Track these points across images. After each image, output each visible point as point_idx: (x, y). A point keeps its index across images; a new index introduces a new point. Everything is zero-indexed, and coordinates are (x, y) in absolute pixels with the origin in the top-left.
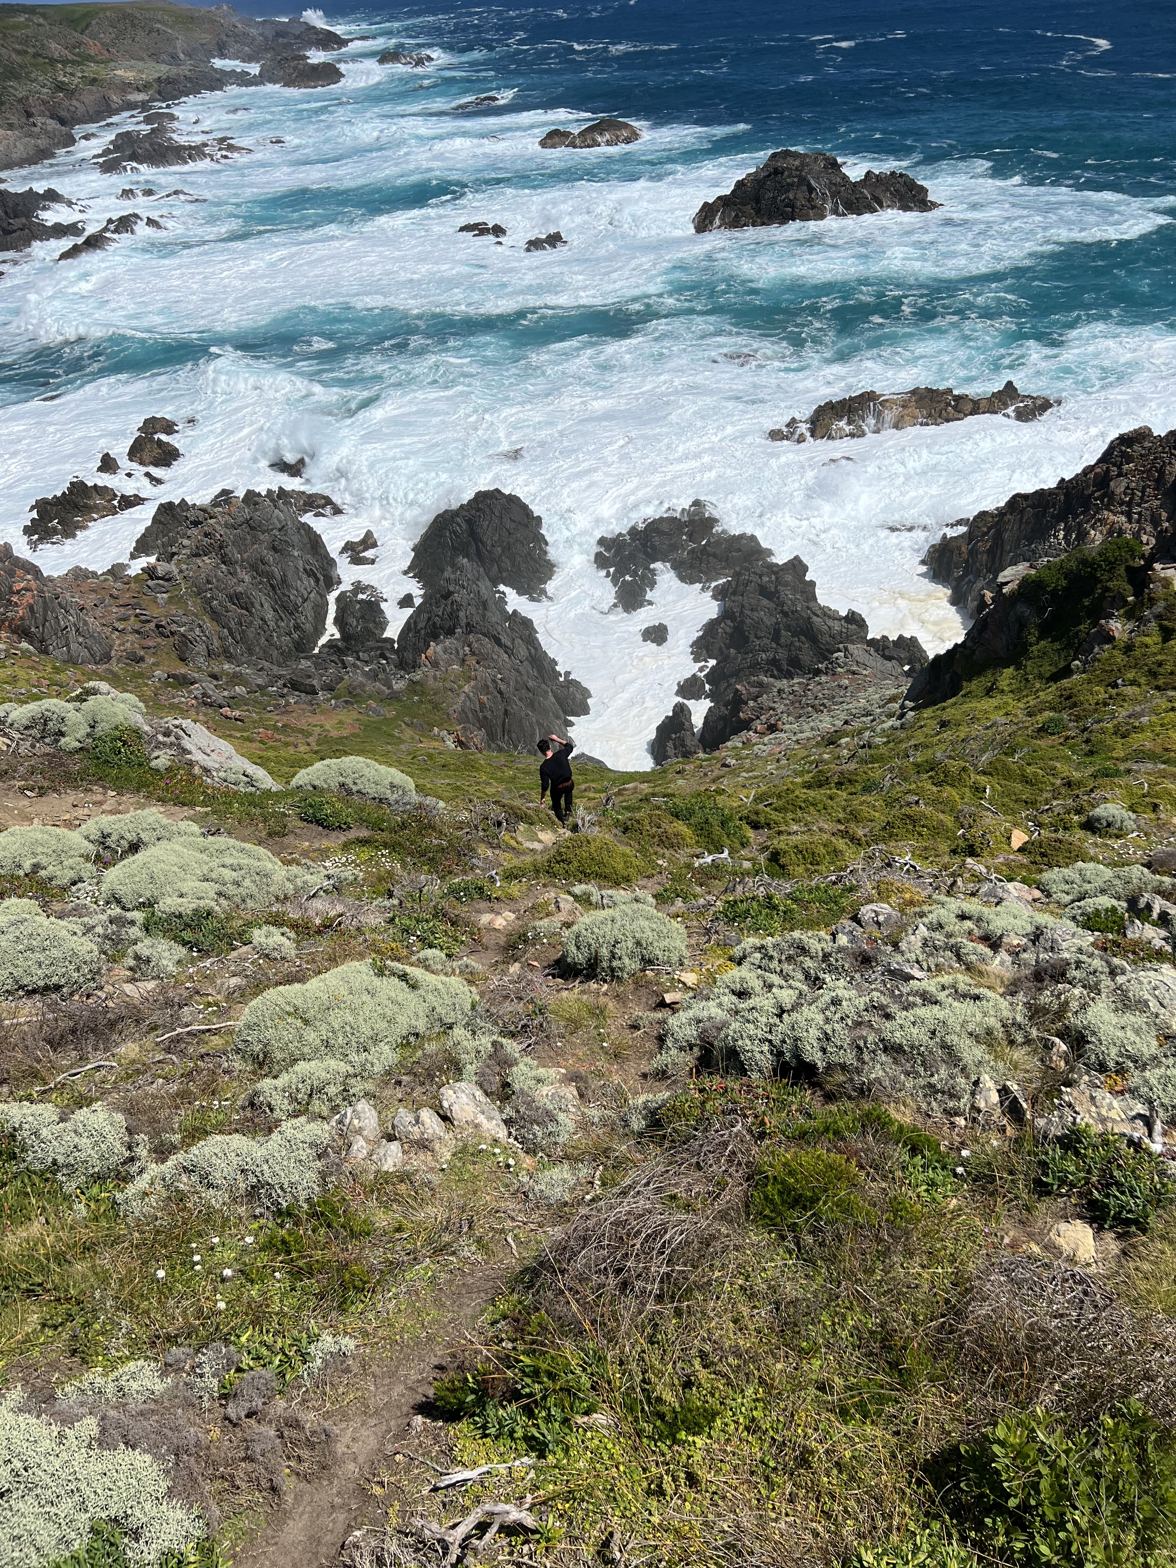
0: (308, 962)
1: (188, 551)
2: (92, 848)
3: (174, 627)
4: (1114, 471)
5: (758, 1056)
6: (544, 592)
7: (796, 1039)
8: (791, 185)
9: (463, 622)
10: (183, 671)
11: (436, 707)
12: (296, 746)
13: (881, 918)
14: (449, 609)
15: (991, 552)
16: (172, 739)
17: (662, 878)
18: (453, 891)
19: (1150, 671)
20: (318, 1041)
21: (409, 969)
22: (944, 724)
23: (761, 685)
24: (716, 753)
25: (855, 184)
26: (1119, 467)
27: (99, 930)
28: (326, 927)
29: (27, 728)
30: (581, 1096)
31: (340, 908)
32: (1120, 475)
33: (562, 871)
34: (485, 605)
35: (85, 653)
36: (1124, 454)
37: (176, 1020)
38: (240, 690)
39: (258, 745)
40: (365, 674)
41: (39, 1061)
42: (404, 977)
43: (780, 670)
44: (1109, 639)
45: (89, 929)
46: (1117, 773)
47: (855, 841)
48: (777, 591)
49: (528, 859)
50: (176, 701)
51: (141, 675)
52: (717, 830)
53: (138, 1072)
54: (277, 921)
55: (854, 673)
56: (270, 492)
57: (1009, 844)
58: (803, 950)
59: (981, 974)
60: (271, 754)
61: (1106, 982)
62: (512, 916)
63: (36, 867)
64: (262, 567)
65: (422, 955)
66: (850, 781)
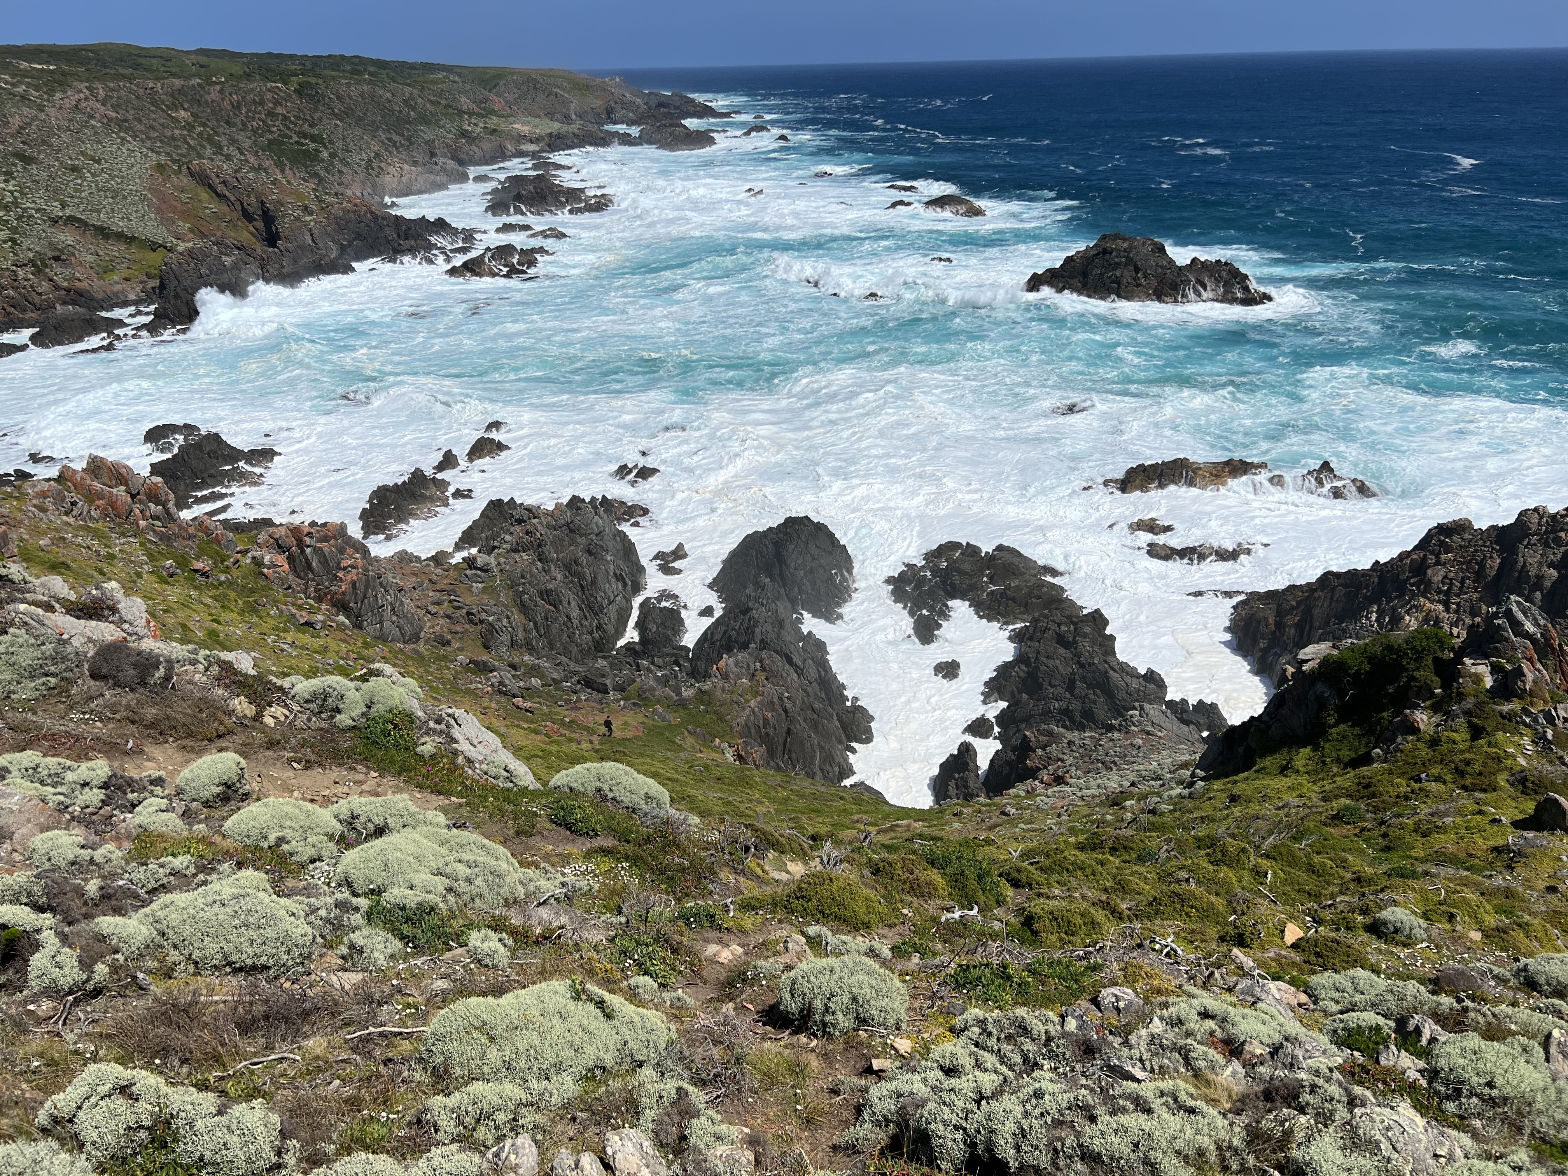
0: (518, 974)
1: (508, 546)
2: (338, 828)
3: (484, 616)
4: (1432, 559)
5: (950, 1144)
6: (840, 617)
7: (992, 1131)
8: (1118, 264)
9: (758, 638)
10: (484, 658)
11: (721, 718)
12: (579, 743)
13: (1122, 1004)
14: (745, 624)
15: (1299, 626)
16: (443, 727)
17: (905, 929)
18: (684, 917)
19: (1456, 768)
20: (499, 1062)
21: (607, 996)
22: (1233, 799)
23: (1050, 733)
24: (997, 800)
25: (1180, 268)
26: (1438, 556)
27: (323, 913)
28: (546, 938)
29: (307, 701)
30: (758, 1162)
31: (564, 919)
32: (1438, 563)
33: (800, 909)
34: (781, 624)
35: (396, 631)
36: (1442, 544)
37: (372, 1017)
38: (535, 682)
39: (543, 738)
40: (657, 679)
41: (223, 1045)
42: (600, 1004)
43: (1072, 721)
44: (1413, 729)
45: (314, 910)
46: (1413, 875)
47: (1116, 914)
48: (1075, 642)
49: (769, 890)
50: (473, 686)
51: (445, 658)
52: (973, 883)
53: (319, 1069)
54: (497, 925)
55: (1148, 733)
56: (593, 499)
57: (1282, 938)
58: (1025, 1030)
59: (1208, 1083)
60: (554, 748)
61: (1342, 1113)
62: (740, 950)
63: (281, 840)
64: (575, 567)
65: (632, 981)
66: (1125, 848)
